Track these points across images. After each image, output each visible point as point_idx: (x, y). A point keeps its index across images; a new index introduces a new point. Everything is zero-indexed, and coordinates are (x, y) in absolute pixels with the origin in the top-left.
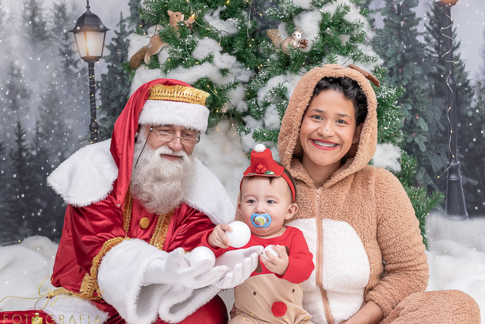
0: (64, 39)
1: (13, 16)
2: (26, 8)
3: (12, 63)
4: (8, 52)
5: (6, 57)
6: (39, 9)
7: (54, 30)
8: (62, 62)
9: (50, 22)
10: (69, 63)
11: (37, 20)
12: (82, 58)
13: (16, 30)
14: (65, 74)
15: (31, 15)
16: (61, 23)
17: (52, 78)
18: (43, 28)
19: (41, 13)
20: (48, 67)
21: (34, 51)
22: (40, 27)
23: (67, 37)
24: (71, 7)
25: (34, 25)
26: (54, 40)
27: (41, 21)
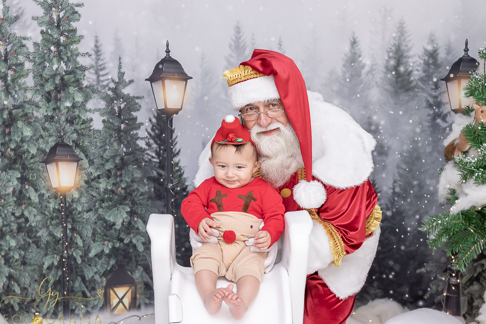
0: (432, 89)
1: (374, 67)
2: (390, 57)
3: (370, 118)
4: (366, 107)
5: (364, 113)
6: (405, 57)
7: (421, 79)
8: (429, 115)
9: (418, 70)
10: (436, 116)
11: (402, 69)
12: (452, 110)
13: (376, 83)
14: (431, 129)
15: (395, 64)
16: (431, 71)
17: (415, 133)
18: (408, 78)
19: (407, 62)
20: (411, 121)
21: (396, 104)
22: (405, 77)
23: (436, 86)
24: (445, 51)
25: (398, 75)
26: (420, 90)
27: (406, 70)
